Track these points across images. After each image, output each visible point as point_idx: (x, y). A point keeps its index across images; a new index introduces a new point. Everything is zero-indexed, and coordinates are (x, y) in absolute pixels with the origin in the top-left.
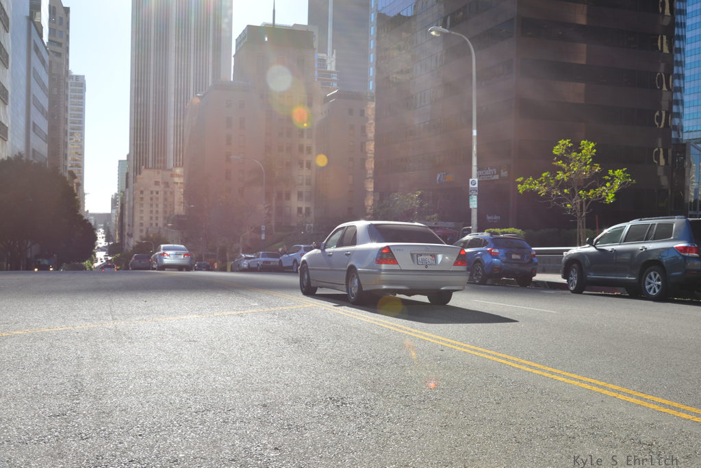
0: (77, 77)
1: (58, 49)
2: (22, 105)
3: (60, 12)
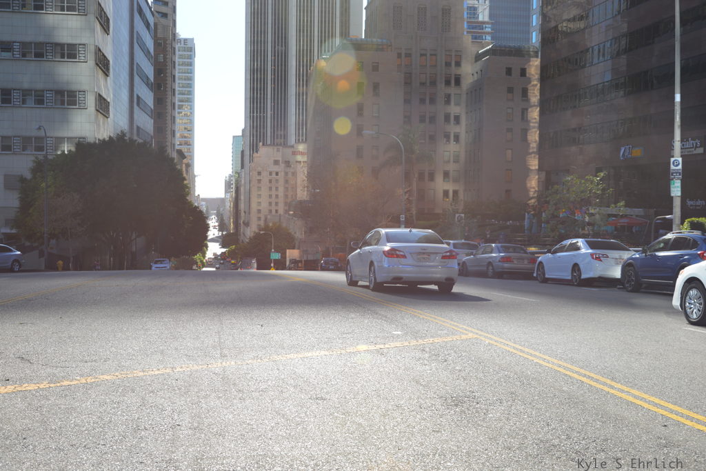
0: (186, 40)
2: (125, 76)
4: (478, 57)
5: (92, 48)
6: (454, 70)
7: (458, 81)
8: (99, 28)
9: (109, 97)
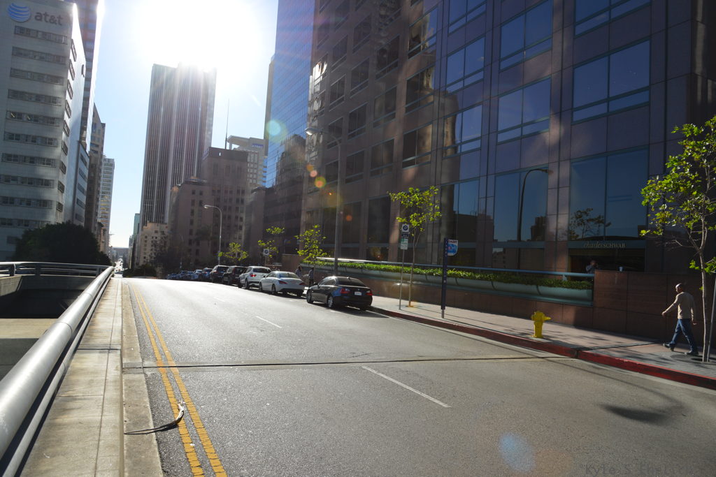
0: (109, 160)
1: (96, 149)
2: (71, 190)
3: (99, 127)
5: (57, 182)
6: (240, 197)
8: (61, 173)
9: (63, 203)
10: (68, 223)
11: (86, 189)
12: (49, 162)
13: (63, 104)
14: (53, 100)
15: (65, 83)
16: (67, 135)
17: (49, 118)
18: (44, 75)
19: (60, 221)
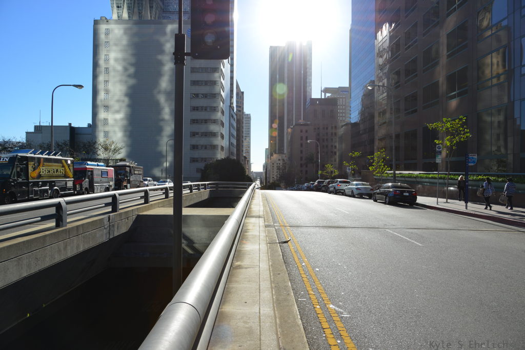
0: (247, 115)
1: (239, 109)
2: (228, 137)
3: (240, 94)
4: (342, 126)
5: (220, 133)
6: (334, 131)
7: (335, 134)
8: (221, 127)
9: (224, 146)
10: (228, 158)
11: (235, 136)
12: (215, 122)
13: (220, 84)
14: (214, 83)
15: (220, 71)
16: (223, 103)
17: (212, 94)
18: (208, 68)
19: (223, 157)
